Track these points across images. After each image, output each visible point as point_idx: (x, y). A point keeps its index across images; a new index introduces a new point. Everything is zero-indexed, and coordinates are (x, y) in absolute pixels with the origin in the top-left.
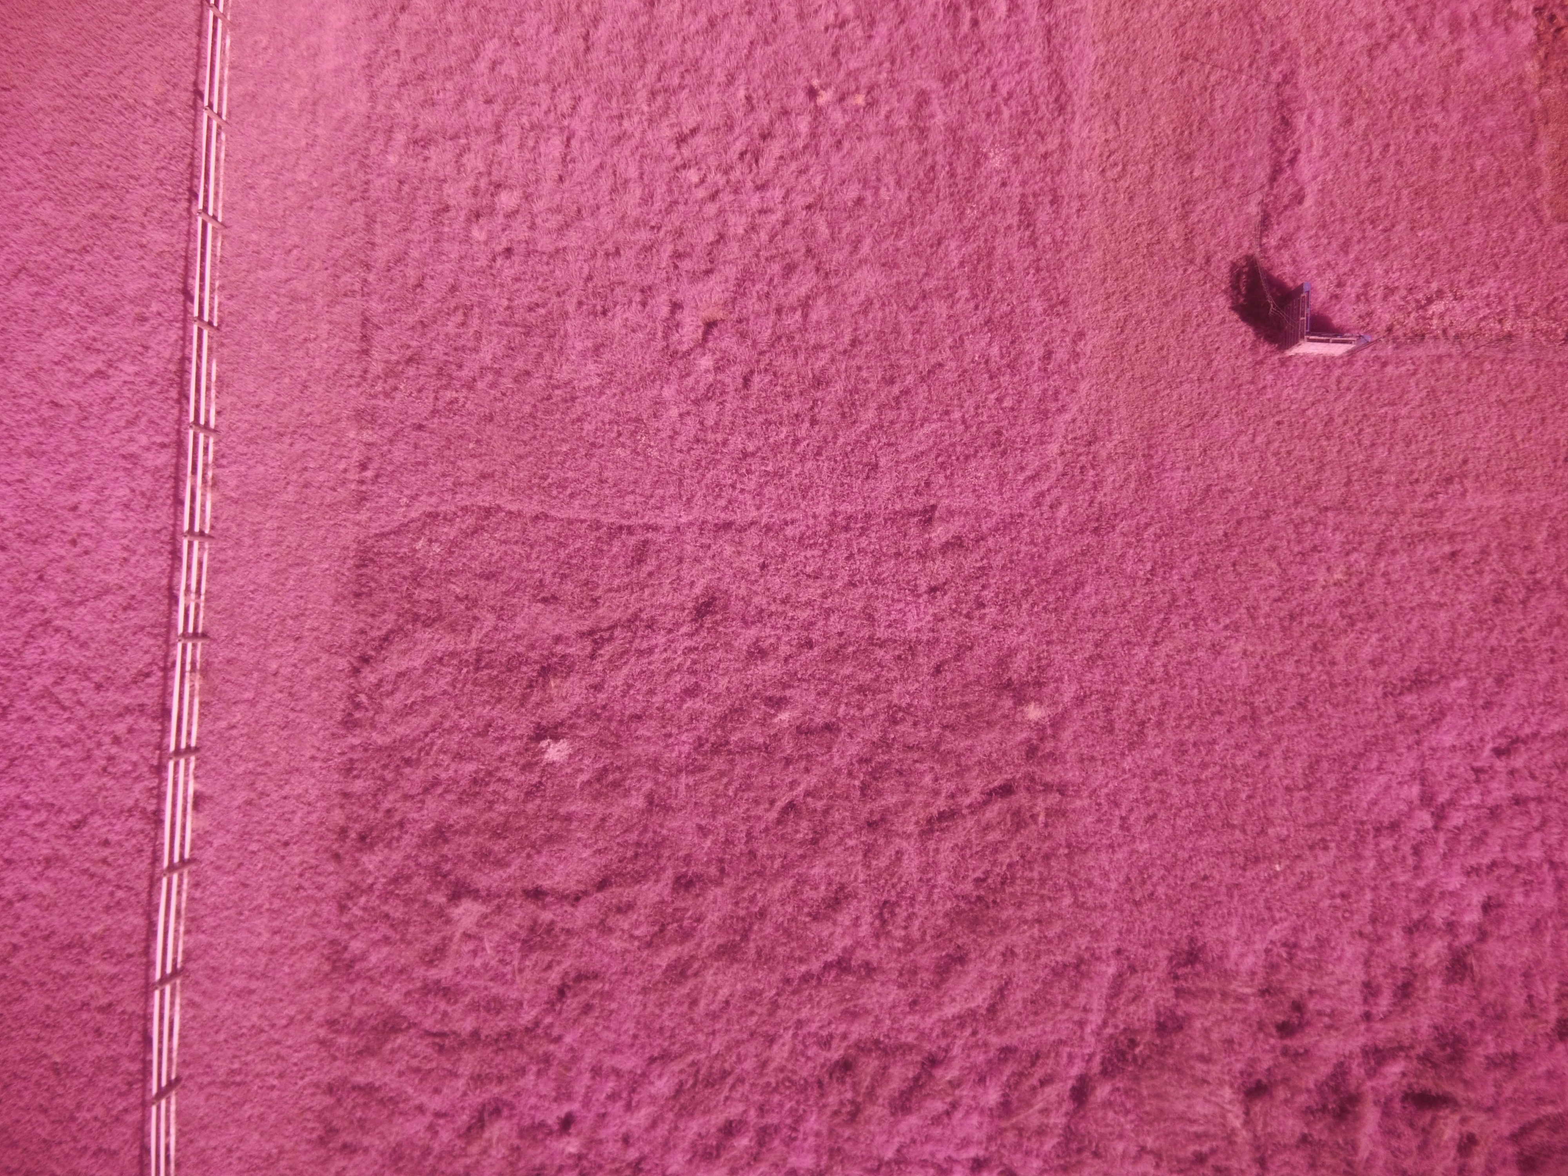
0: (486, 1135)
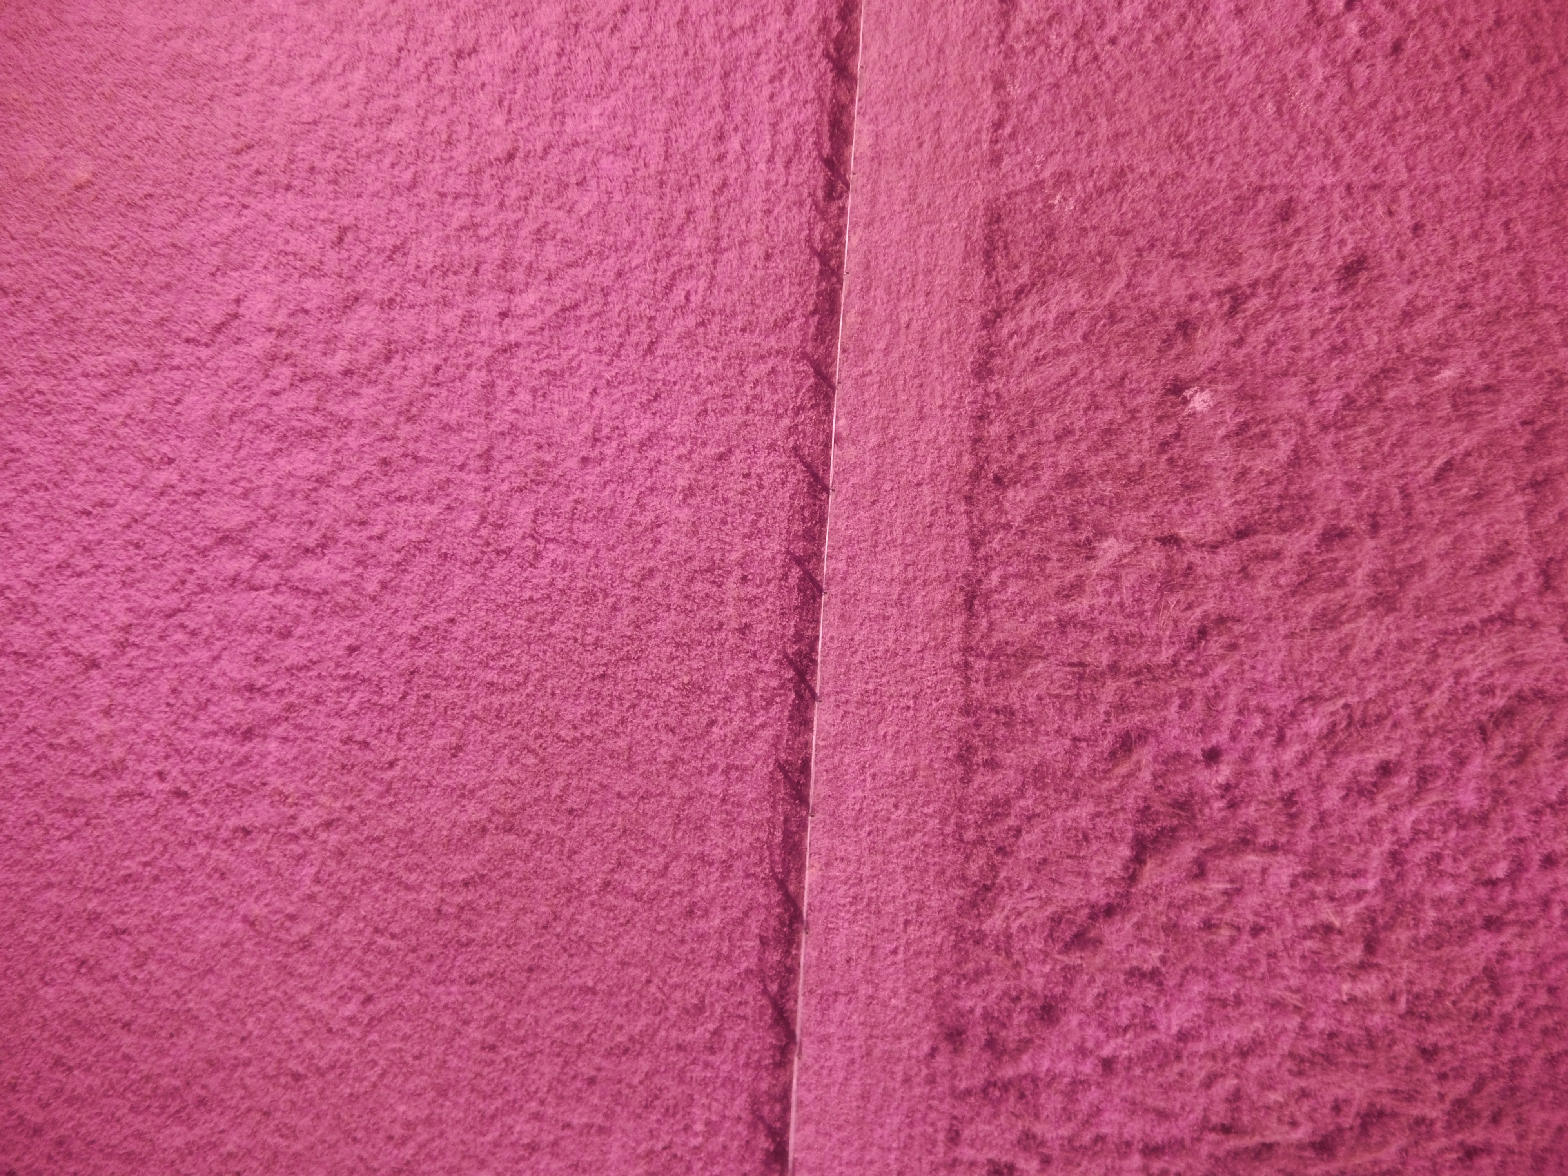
0: (1135, 757)
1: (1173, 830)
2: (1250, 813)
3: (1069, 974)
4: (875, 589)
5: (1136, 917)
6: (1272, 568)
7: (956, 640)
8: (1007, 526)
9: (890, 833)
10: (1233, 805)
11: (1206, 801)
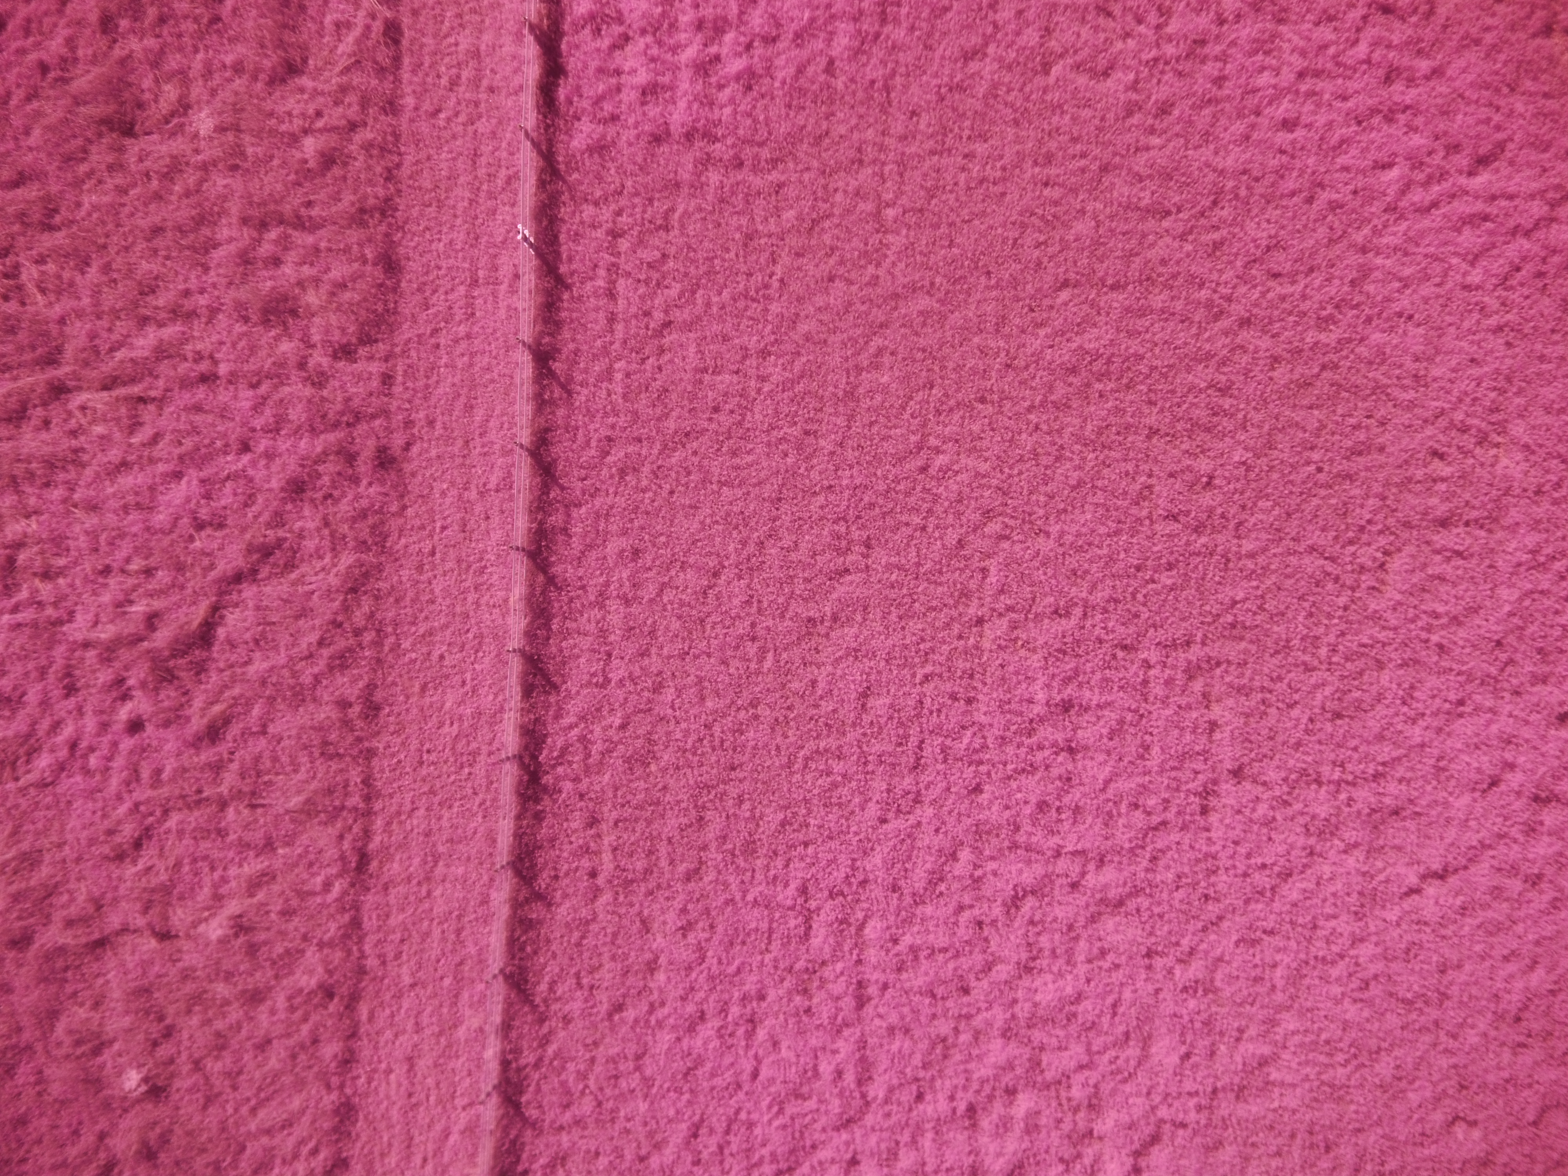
0: (205, 721)
1: (173, 656)
2: (104, 676)
3: (278, 520)
4: (460, 871)
5: (213, 575)
6: (73, 911)
7: (379, 823)
8: (321, 945)
9: (448, 633)
10: (120, 681)
11: (143, 685)
